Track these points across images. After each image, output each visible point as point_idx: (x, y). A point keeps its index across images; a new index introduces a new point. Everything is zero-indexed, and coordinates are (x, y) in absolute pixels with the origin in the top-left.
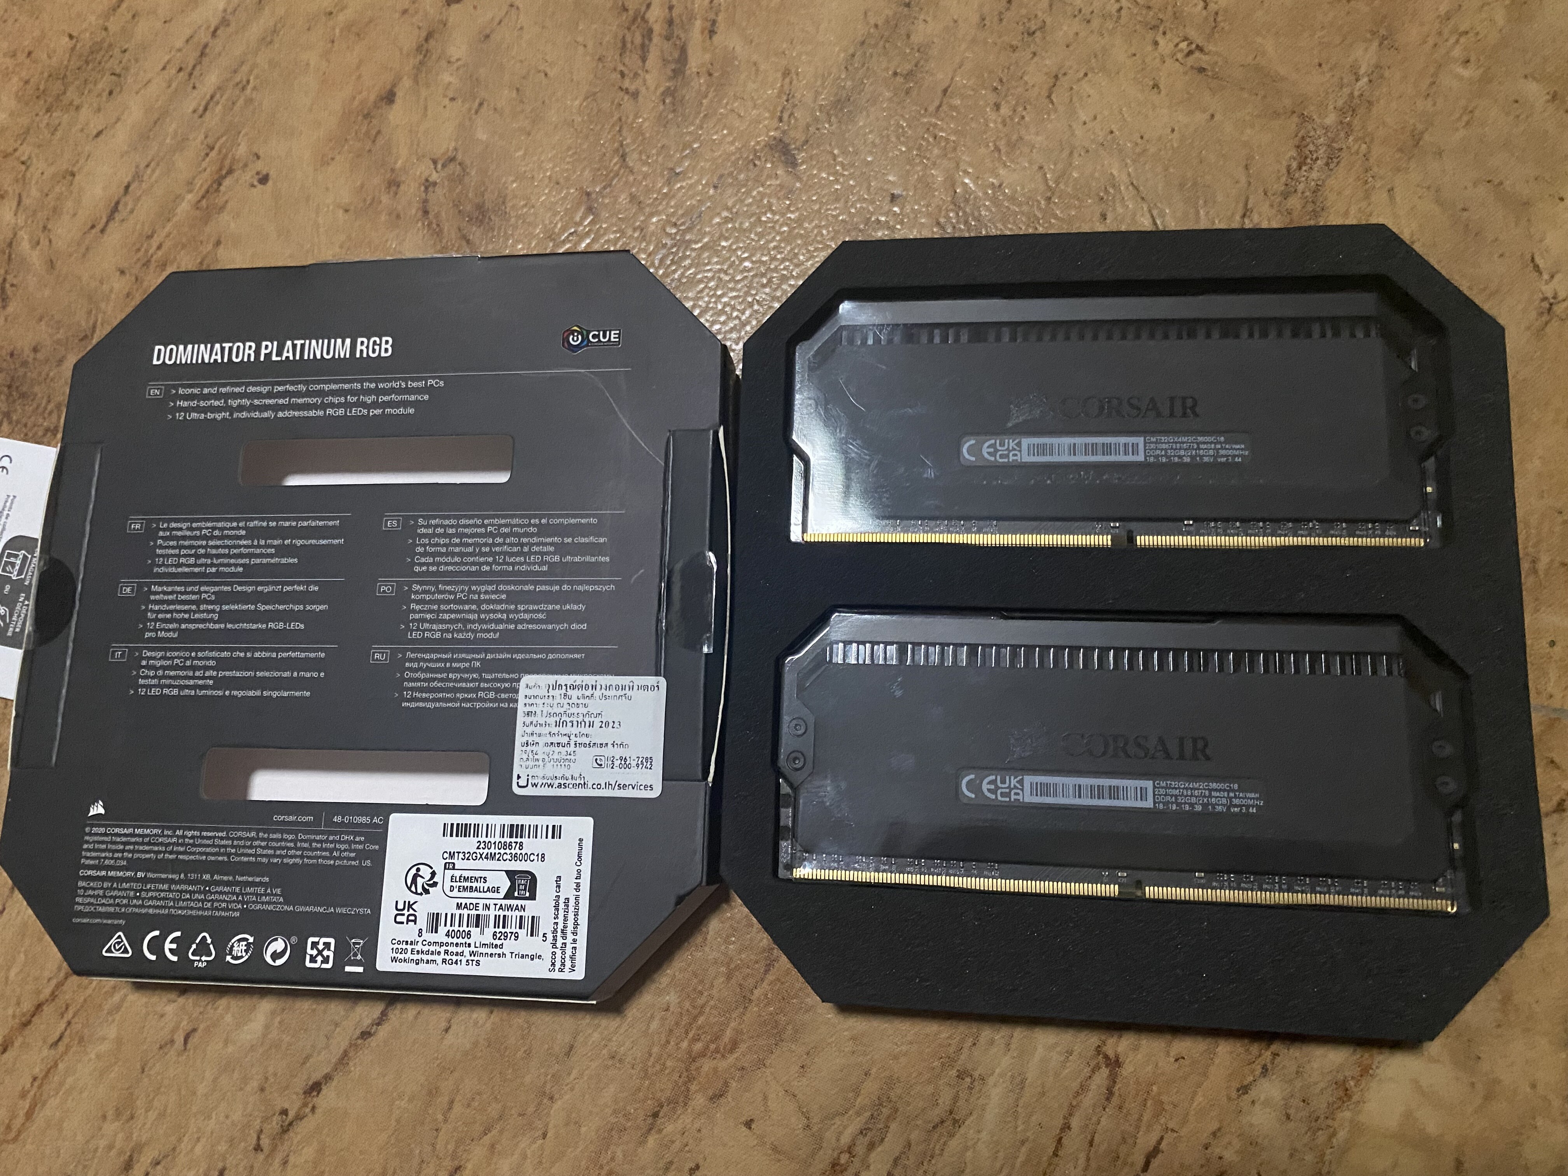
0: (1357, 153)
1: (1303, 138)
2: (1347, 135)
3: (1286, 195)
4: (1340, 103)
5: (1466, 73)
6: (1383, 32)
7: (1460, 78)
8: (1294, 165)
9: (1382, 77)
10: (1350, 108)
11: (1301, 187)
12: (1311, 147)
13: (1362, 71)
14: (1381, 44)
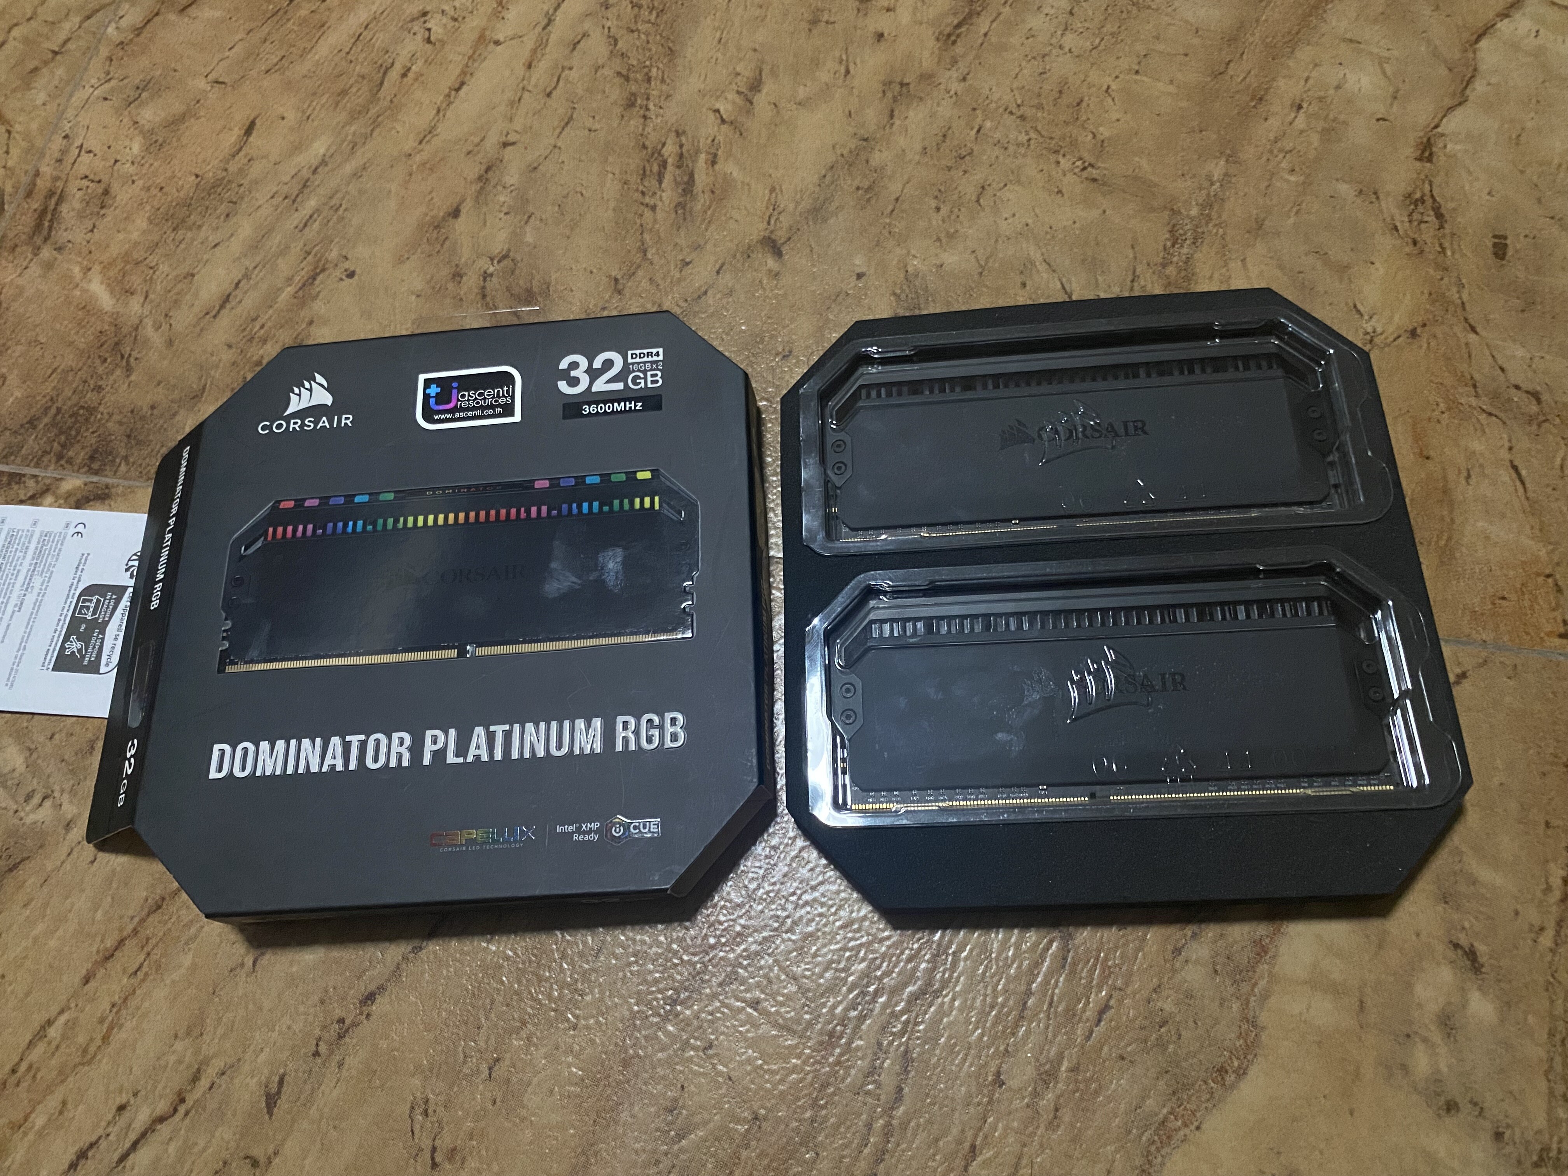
0: (1217, 233)
1: (1174, 226)
2: (1207, 223)
3: (1164, 266)
4: (1200, 201)
5: (1293, 178)
6: (1228, 152)
7: (1287, 181)
8: (1169, 244)
9: (1230, 182)
10: (1207, 205)
11: (1175, 259)
12: (1181, 232)
13: (1215, 178)
14: (1227, 161)
